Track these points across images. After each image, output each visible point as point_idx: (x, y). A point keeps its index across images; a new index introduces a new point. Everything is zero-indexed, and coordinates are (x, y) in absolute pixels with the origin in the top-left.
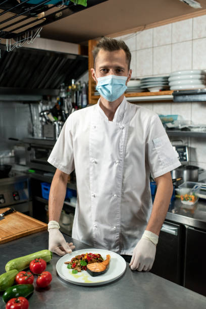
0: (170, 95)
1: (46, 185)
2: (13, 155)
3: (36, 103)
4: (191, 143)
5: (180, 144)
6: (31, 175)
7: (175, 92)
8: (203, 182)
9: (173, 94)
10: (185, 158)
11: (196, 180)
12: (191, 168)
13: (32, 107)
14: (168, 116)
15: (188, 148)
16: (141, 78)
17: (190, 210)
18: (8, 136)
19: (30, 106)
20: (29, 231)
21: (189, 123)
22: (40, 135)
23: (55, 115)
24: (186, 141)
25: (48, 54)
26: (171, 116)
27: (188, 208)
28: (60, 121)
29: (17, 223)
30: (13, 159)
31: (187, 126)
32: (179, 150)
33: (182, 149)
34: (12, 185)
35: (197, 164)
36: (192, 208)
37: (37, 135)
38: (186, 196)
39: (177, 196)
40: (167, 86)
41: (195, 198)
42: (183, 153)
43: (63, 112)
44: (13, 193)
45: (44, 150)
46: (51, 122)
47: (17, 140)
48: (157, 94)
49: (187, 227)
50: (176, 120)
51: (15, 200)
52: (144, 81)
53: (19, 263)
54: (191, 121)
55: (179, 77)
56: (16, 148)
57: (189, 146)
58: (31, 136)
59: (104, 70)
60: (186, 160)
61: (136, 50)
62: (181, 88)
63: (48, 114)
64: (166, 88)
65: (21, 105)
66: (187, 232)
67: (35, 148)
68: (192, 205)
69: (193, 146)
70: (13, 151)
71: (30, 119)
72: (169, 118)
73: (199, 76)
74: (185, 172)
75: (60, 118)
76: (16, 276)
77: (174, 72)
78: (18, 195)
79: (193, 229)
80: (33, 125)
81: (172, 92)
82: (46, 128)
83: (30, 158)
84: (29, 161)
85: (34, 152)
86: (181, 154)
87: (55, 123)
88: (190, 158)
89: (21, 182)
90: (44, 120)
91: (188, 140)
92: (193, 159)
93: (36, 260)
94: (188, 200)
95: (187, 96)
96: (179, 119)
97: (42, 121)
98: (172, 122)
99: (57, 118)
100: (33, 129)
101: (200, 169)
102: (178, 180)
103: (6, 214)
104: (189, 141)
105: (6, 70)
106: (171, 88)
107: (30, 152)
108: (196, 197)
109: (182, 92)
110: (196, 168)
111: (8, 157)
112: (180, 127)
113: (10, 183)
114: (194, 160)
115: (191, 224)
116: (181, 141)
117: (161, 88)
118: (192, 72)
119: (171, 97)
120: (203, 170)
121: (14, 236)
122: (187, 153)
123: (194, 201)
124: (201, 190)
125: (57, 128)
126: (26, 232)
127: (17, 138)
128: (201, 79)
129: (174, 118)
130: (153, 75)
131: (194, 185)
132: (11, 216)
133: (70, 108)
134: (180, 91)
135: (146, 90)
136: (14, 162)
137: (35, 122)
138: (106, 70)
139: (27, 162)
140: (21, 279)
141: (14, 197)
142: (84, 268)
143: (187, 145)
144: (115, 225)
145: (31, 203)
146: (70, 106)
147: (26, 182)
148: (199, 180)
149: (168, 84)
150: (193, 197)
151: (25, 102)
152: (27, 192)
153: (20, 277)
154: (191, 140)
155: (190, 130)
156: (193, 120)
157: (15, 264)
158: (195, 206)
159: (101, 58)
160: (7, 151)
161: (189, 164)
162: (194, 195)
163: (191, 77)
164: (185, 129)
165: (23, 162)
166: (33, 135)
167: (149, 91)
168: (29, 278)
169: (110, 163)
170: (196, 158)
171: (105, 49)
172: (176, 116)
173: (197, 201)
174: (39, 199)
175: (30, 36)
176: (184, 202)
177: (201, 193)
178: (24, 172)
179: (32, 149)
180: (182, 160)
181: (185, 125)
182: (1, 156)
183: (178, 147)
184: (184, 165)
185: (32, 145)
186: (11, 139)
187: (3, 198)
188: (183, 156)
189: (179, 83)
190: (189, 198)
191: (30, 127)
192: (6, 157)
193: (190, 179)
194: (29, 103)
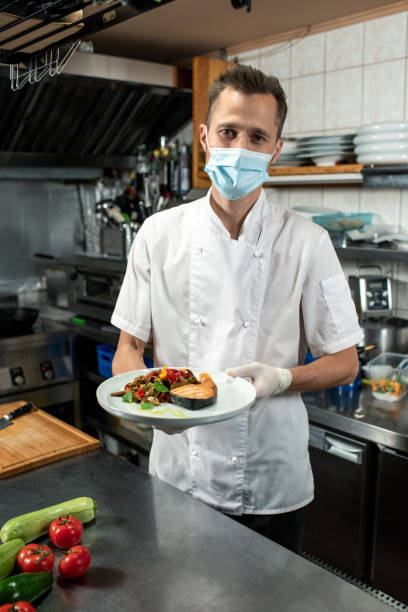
0: (356, 172)
1: (108, 351)
2: (44, 286)
3: (91, 183)
4: (398, 272)
5: (375, 272)
6: (77, 330)
7: (366, 166)
9: (362, 172)
10: (384, 303)
12: (397, 323)
13: (82, 190)
14: (353, 215)
15: (392, 280)
16: (299, 136)
17: (391, 413)
18: (35, 249)
19: (78, 189)
20: (57, 453)
21: (396, 230)
22: (98, 249)
23: (126, 210)
24: (389, 268)
25: (113, 86)
26: (359, 215)
27: (387, 408)
28: (134, 221)
29: (37, 436)
30: (45, 294)
31: (389, 238)
32: (372, 286)
33: (379, 285)
34: (43, 349)
36: (394, 408)
37: (93, 250)
38: (383, 383)
39: (364, 381)
40: (350, 153)
41: (401, 388)
42: (381, 293)
43: (141, 203)
44: (41, 365)
45: (103, 280)
46: (117, 224)
47: (51, 258)
48: (329, 171)
49: (381, 447)
50: (369, 223)
51: (45, 378)
52: (305, 143)
53: (28, 524)
54: (400, 227)
55: (375, 137)
56: (49, 273)
57: (395, 277)
58: (80, 252)
59: (227, 132)
60: (387, 307)
61: (290, 79)
62: (379, 159)
63: (111, 207)
64: (349, 158)
65: (61, 187)
66: (380, 457)
67: (87, 274)
68: (395, 402)
69: (402, 277)
70: (44, 279)
71: (78, 215)
72: (356, 221)
74: (384, 333)
75: (134, 215)
76: (18, 554)
77: (367, 126)
78: (50, 368)
79: (393, 452)
80: (85, 228)
81: (359, 168)
82: (107, 233)
83: (75, 295)
84: (75, 300)
85: (84, 283)
86: (376, 294)
87: (125, 226)
88: (395, 301)
89: (59, 343)
90: (106, 220)
91: (392, 264)
92: (402, 305)
93: (61, 520)
94: (387, 391)
95: (391, 177)
96: (374, 221)
97: (102, 221)
98: (360, 228)
99: (130, 215)
100: (84, 235)
102: (367, 349)
103: (16, 415)
104: (395, 268)
106: (359, 159)
107: (76, 283)
108: (403, 386)
109: (381, 169)
111: (34, 292)
112: (377, 241)
114: (405, 307)
115: (390, 442)
116: (379, 267)
117: (338, 158)
118: (402, 126)
119: (359, 177)
121: (27, 463)
122: (389, 293)
123: (399, 394)
125: (128, 237)
126: (52, 454)
127: (52, 252)
129: (365, 219)
130: (324, 131)
131: (400, 360)
132: (25, 419)
133: (156, 196)
134: (376, 165)
135: (309, 163)
136: (45, 300)
137: (88, 221)
139: (70, 302)
140: (28, 561)
143: (389, 275)
145: (77, 385)
146: (155, 192)
147: (68, 343)
149: (352, 150)
150: (397, 386)
151: (68, 182)
152: (68, 362)
153: (26, 556)
154: (398, 265)
155: (396, 247)
156: (403, 225)
157: (20, 527)
158: (402, 403)
160: (32, 279)
161: (394, 315)
162: (399, 380)
163: (401, 136)
164: (385, 244)
165: (63, 302)
166: (85, 248)
167: (314, 164)
168: (44, 559)
172: (371, 215)
175: (54, 60)
176: (378, 396)
178: (63, 323)
179: (81, 278)
180: (378, 306)
181: (387, 234)
182: (21, 289)
183: (370, 280)
184: (382, 318)
185: (80, 269)
186: (39, 255)
187: (21, 374)
188: (381, 298)
189: (376, 148)
190: (389, 386)
191: (77, 230)
192: (29, 291)
193: (395, 347)
194: (78, 182)
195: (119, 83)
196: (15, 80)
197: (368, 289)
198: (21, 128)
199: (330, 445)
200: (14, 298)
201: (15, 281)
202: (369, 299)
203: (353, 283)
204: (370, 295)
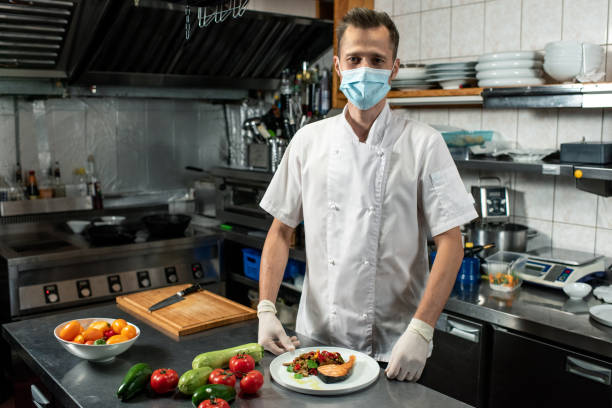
0: (477, 95)
1: (252, 253)
2: (192, 197)
3: (236, 103)
4: (515, 183)
5: (495, 183)
6: (224, 235)
7: (486, 90)
8: (534, 253)
9: (482, 95)
10: (502, 210)
11: (523, 250)
12: (513, 228)
13: (228, 110)
14: (476, 133)
15: (510, 191)
16: (428, 63)
18: (184, 163)
19: (225, 109)
21: (514, 146)
22: (242, 162)
23: (271, 127)
24: (507, 179)
25: (260, 18)
26: (480, 132)
28: (280, 137)
29: (207, 307)
30: (193, 205)
31: (506, 152)
32: (491, 194)
33: (498, 194)
34: (190, 251)
35: (525, 221)
36: (508, 297)
37: (237, 163)
38: (498, 277)
39: (483, 277)
40: (472, 78)
41: (514, 280)
42: (499, 201)
43: (286, 121)
44: (193, 266)
45: (250, 190)
46: (264, 140)
47: (200, 170)
48: (454, 94)
49: (495, 328)
50: (490, 140)
51: (195, 277)
52: (433, 69)
53: (214, 358)
54: (517, 143)
55: (494, 65)
56: (199, 185)
57: (513, 188)
58: (225, 165)
59: (353, 59)
60: (505, 213)
61: (421, 12)
62: (498, 83)
63: (258, 125)
64: (471, 82)
65: (209, 106)
66: (495, 337)
67: (233, 185)
68: (509, 293)
69: (519, 188)
70: (192, 190)
71: (224, 133)
72: (477, 138)
73: (531, 63)
74: (502, 235)
75: (279, 132)
76: (209, 375)
77: (488, 54)
80: (230, 144)
81: (480, 91)
82: (253, 150)
83: (223, 204)
84: (223, 209)
85: (232, 193)
86: (495, 202)
87: (271, 141)
88: (513, 209)
89: (207, 246)
90: (250, 134)
91: (510, 177)
92: (519, 213)
93: (238, 356)
94: (501, 283)
95: (507, 99)
96: (495, 138)
97: (246, 137)
98: (481, 144)
99: (275, 132)
100: (229, 151)
101: (529, 230)
102: (486, 247)
103: (187, 293)
104: (513, 180)
105: (186, 45)
106: (480, 84)
107: (224, 193)
108: (516, 279)
109: (499, 92)
110: (523, 228)
111: (182, 202)
112: (496, 153)
113: (186, 247)
114: (521, 214)
116: (498, 179)
117: (462, 82)
118: (518, 55)
119: (480, 99)
120: (535, 232)
121: (203, 324)
122: (506, 201)
123: (512, 285)
124: (528, 267)
125: (274, 150)
126: (223, 319)
127: (199, 167)
128: (533, 68)
129: (484, 136)
130: (450, 58)
132: (194, 296)
133: (299, 115)
134: (494, 89)
135: (436, 86)
136: (193, 210)
137: (233, 138)
138: (356, 60)
139: (218, 212)
140: (217, 379)
141: (194, 273)
142: (313, 372)
143: (508, 186)
144: (365, 311)
145: (224, 283)
146: (298, 112)
147: (216, 246)
148: (528, 250)
149: (474, 75)
150: (510, 277)
151: (215, 102)
152: (216, 264)
153: (216, 377)
154: (515, 178)
155: (512, 159)
156: (520, 141)
157: (208, 359)
158: (515, 294)
159: (350, 39)
160: (180, 191)
161: (512, 221)
162: (512, 274)
163: (516, 63)
164: (502, 157)
165: (210, 211)
166: (229, 162)
167: (441, 88)
168: (228, 378)
169: (359, 210)
170: (524, 211)
171: (356, 26)
172: (491, 132)
173: (519, 285)
174: (237, 277)
176: (494, 287)
177: (526, 273)
178: (212, 229)
179: (229, 188)
180: (496, 212)
181: (504, 149)
182: (171, 199)
183: (489, 190)
184: (501, 223)
185: (228, 180)
186: (189, 168)
187: (174, 273)
188: (500, 205)
189: (494, 73)
190: (504, 279)
191: (223, 147)
192: (178, 202)
193: (511, 247)
194: (224, 103)
195: (265, 15)
196: (202, 20)
197: (488, 197)
198: (180, 53)
199: (452, 327)
200: (165, 207)
201: (166, 192)
202: (489, 206)
203: (475, 192)
204: (490, 202)
